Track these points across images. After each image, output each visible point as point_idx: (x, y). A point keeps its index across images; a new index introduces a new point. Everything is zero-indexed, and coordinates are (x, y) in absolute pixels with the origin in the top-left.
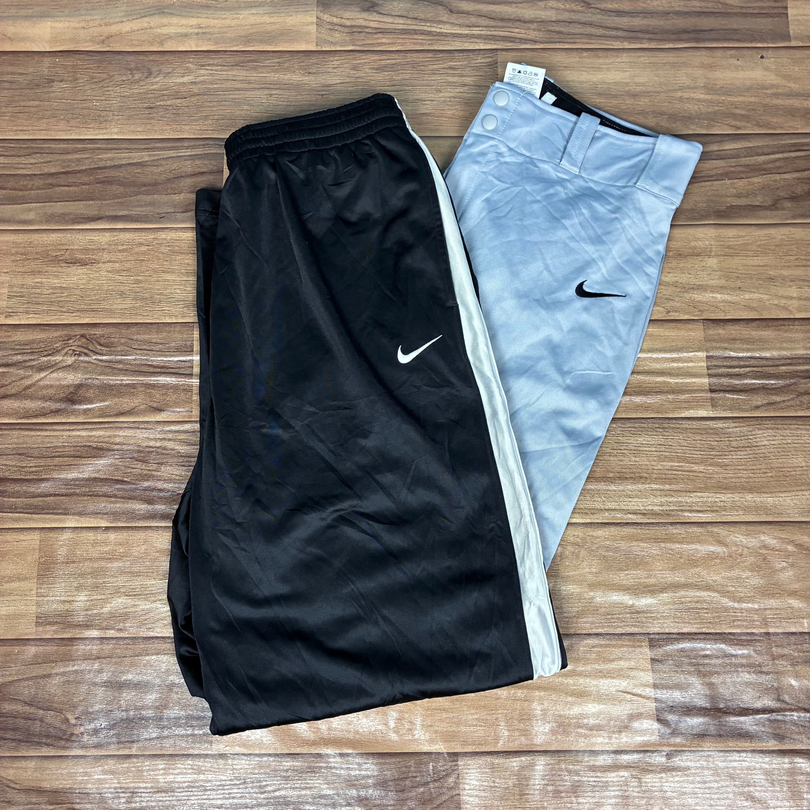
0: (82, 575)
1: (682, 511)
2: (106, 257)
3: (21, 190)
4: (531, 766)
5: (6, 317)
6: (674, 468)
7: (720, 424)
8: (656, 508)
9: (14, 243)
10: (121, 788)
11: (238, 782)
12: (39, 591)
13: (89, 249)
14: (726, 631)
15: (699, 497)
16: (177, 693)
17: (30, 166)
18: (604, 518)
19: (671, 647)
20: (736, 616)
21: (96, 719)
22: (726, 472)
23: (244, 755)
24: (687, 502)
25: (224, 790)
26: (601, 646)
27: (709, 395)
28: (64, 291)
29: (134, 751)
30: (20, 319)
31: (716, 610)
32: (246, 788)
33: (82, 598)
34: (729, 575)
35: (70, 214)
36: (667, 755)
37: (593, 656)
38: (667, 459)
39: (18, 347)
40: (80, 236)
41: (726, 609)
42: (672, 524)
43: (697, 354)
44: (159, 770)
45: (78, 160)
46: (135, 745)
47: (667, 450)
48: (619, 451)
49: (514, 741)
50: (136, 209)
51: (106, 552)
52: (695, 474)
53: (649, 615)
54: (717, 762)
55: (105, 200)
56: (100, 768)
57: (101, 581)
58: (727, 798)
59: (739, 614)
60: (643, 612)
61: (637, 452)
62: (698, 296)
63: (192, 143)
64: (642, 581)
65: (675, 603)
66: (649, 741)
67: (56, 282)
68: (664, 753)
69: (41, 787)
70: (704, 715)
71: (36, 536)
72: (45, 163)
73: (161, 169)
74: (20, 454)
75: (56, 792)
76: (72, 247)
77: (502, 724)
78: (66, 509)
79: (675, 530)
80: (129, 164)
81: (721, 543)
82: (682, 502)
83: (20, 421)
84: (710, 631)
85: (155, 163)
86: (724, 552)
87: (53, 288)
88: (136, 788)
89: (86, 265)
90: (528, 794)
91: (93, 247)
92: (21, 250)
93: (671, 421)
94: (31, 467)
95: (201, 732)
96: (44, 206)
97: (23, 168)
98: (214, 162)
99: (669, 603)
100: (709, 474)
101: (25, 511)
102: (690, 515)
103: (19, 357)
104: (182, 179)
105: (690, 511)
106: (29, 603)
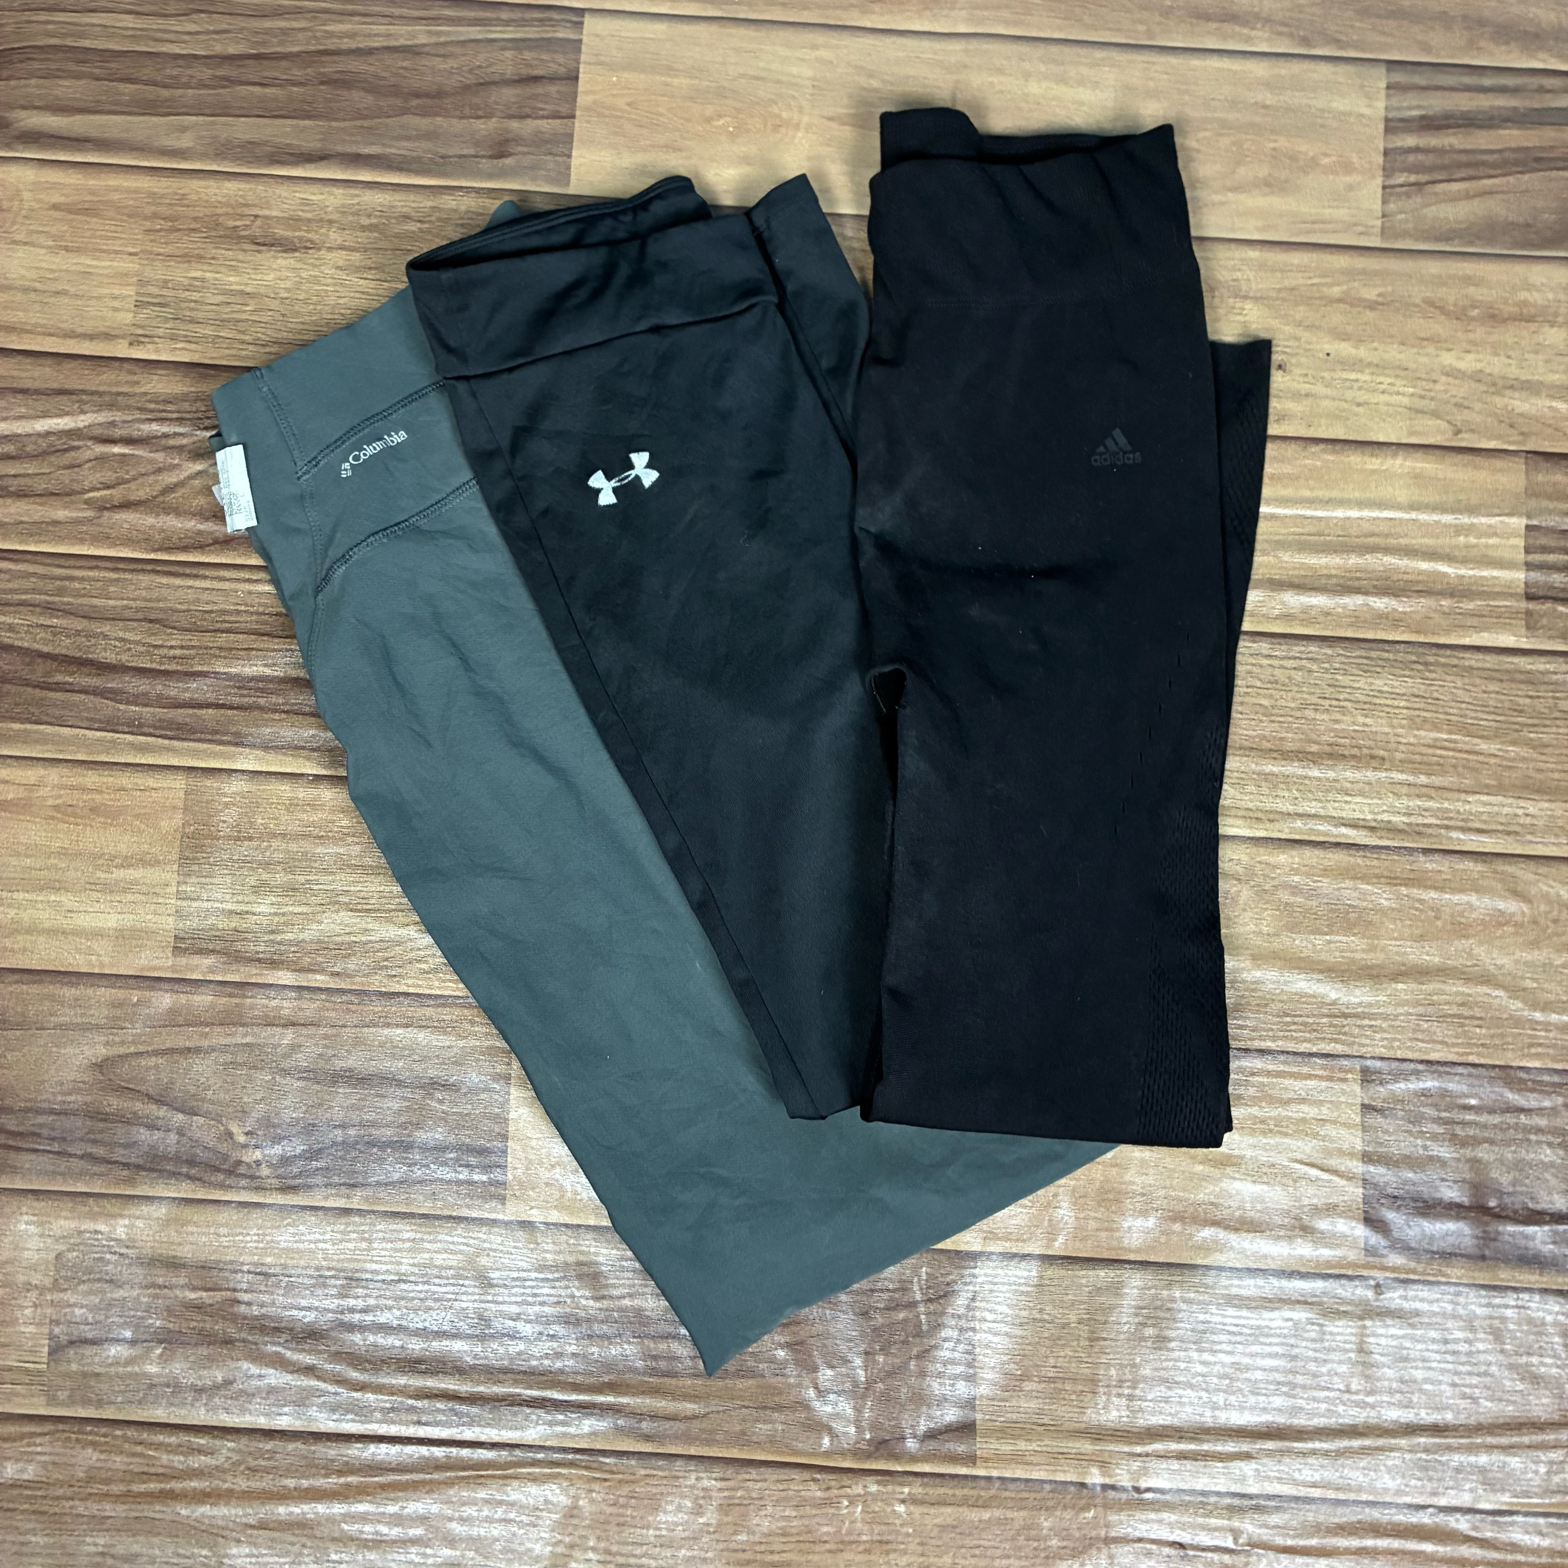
0: (267, 865)
1: (1447, 827)
2: (335, 236)
3: (165, 86)
4: (1116, 1289)
5: (131, 344)
6: (1439, 744)
7: (1540, 665)
8: (1396, 819)
9: (152, 195)
10: (329, 1269)
11: (550, 1276)
12: (183, 888)
13: (300, 219)
14: (1514, 1064)
15: (1486, 804)
16: (441, 1102)
17: (186, 38)
18: (1293, 830)
19: (1402, 1085)
20: (1536, 1037)
21: (285, 1138)
22: (1543, 758)
23: (567, 1226)
24: (1458, 812)
25: (524, 1287)
26: (1269, 1073)
27: (1524, 605)
28: (251, 302)
29: (355, 1203)
30: (157, 351)
31: (1497, 1022)
32: (567, 1287)
33: (262, 909)
34: (1529, 958)
35: (265, 143)
36: (1378, 1286)
37: (1252, 1091)
38: (1427, 726)
39: (152, 406)
40: (283, 191)
41: (1518, 1022)
42: (1426, 851)
43: (1506, 519)
44: (403, 1241)
45: (284, 32)
46: (359, 1193)
47: (1430, 707)
48: (1334, 703)
49: (1084, 1239)
50: (397, 144)
51: (313, 824)
52: (1481, 758)
53: (1366, 1022)
54: (1473, 1307)
55: (337, 120)
56: (291, 1230)
57: (302, 879)
58: (1486, 1374)
59: (1543, 1034)
60: (1356, 1016)
61: (1368, 707)
62: (1521, 404)
63: (517, 15)
64: (1358, 956)
65: (1418, 1004)
66: (1345, 1258)
67: (233, 280)
68: (1372, 1283)
69: (174, 1257)
70: (1458, 1218)
71: (178, 783)
72: (217, 32)
73: (451, 63)
74: (151, 621)
75: (204, 1267)
76: (266, 212)
77: (1065, 1205)
78: (237, 734)
79: (1430, 864)
80: (388, 48)
81: (1516, 894)
82: (1448, 810)
83: (152, 556)
84: (1482, 1061)
85: (442, 50)
86: (1523, 913)
87: (225, 293)
88: (357, 1271)
89: (295, 250)
90: (1105, 1339)
91: (309, 215)
92: (164, 210)
93: (1442, 652)
94: (172, 647)
95: (484, 1178)
96: (213, 123)
97: (172, 42)
98: (560, 58)
99: (1406, 1003)
100: (1509, 760)
101: (158, 732)
102: (1462, 836)
103: (155, 428)
104: (494, 88)
105: (1463, 830)
106: (161, 910)
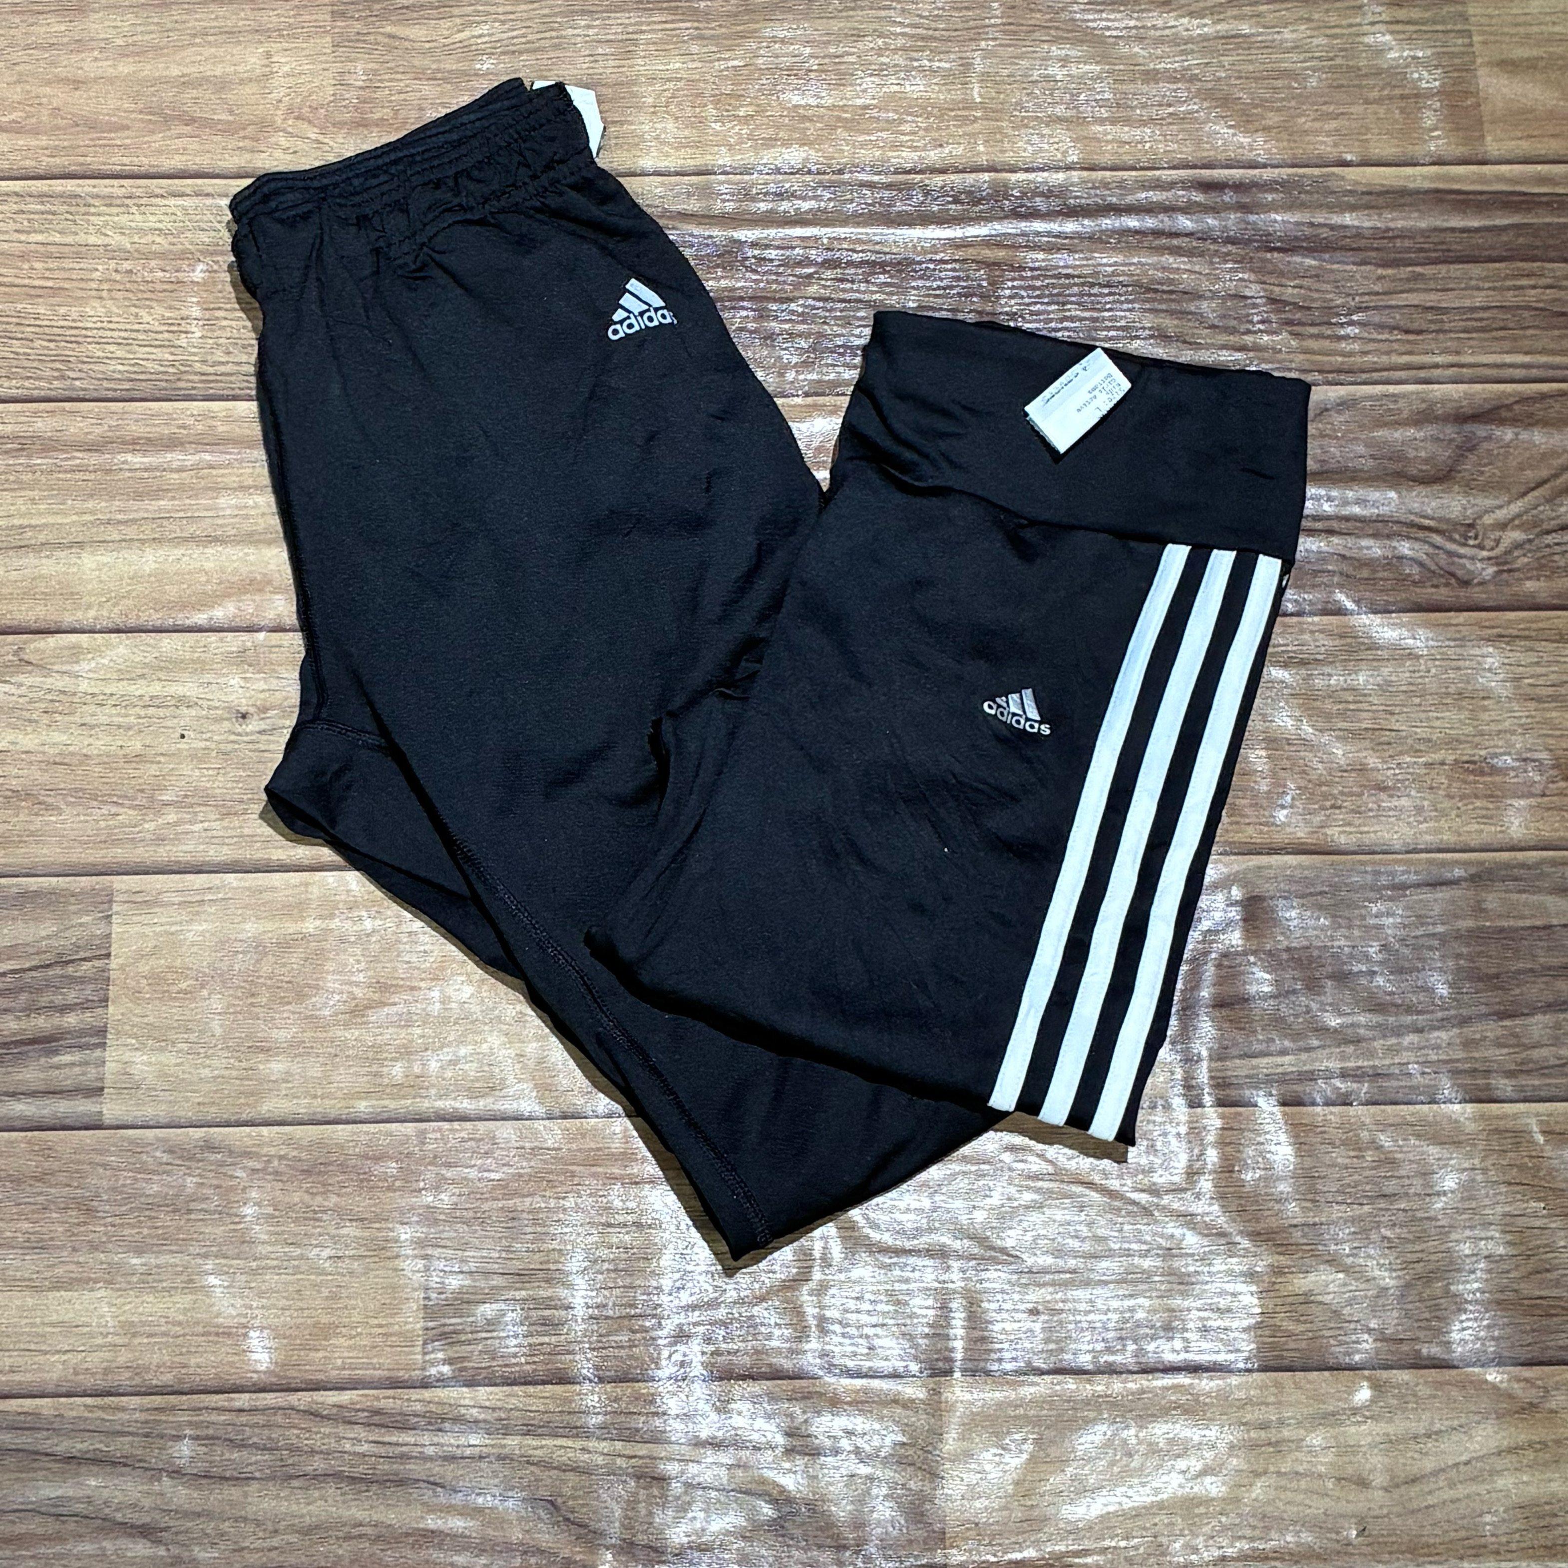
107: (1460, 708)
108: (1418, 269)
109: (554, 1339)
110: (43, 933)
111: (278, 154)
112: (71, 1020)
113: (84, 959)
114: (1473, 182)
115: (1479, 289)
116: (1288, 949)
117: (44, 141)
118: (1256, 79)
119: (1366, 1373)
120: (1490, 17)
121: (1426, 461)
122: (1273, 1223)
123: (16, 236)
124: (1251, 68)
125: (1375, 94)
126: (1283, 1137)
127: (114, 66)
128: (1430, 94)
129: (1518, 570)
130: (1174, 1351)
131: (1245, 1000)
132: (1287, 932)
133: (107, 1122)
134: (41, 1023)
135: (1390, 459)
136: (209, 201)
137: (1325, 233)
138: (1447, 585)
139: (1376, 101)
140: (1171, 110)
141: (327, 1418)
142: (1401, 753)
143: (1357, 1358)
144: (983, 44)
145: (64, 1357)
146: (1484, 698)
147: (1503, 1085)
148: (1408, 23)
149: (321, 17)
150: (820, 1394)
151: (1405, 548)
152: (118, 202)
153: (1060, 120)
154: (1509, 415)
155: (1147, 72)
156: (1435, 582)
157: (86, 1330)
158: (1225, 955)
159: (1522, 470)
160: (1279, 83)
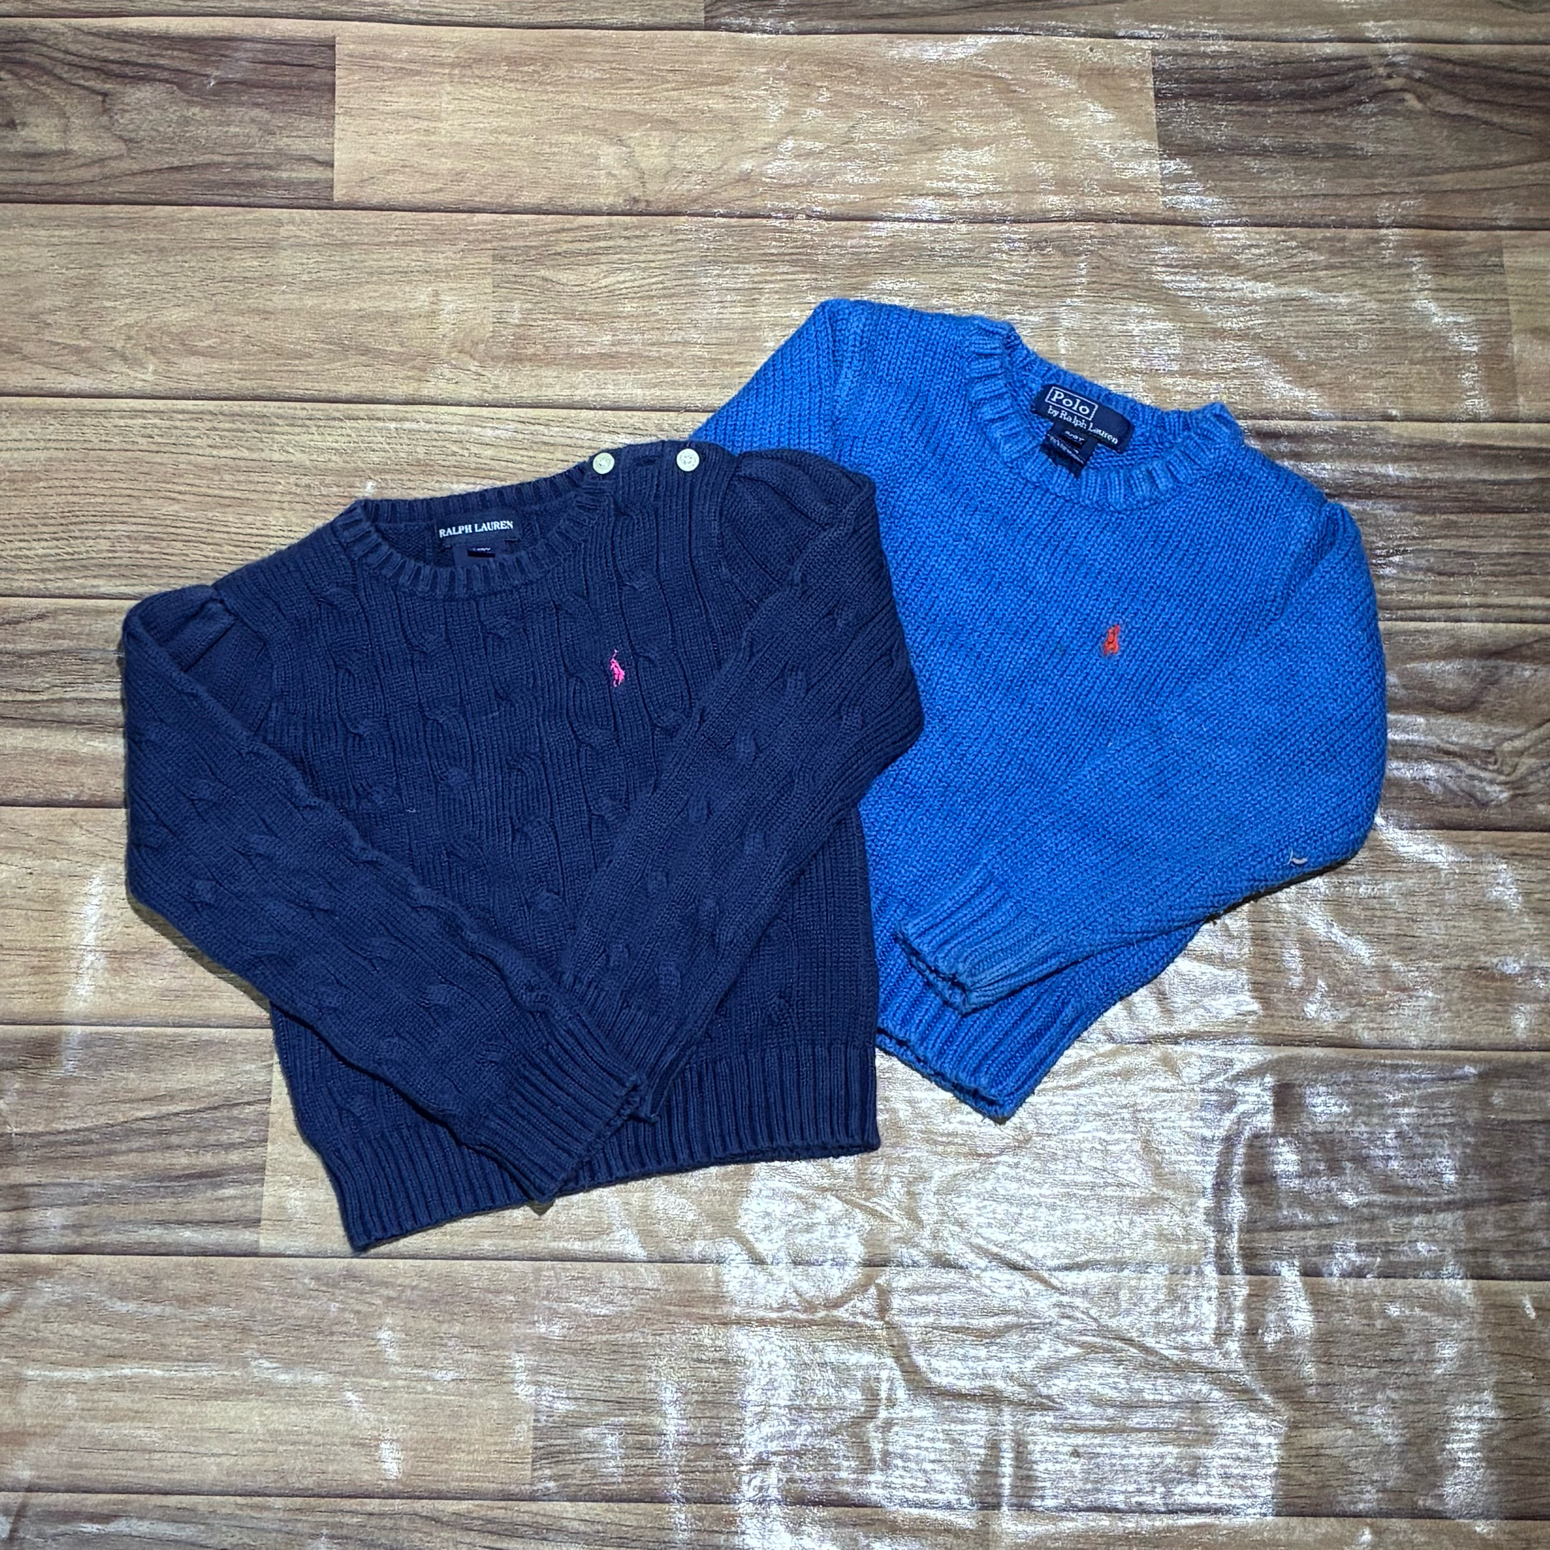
107: (1475, 919)
108: (1453, 517)
109: (647, 1462)
110: (212, 1078)
111: (442, 384)
112: (234, 1158)
113: (249, 1103)
114: (1504, 439)
115: (1506, 537)
116: (1314, 1133)
117: (236, 365)
118: (1312, 338)
119: (1369, 1520)
120: (1527, 287)
121: (1453, 692)
122: (1290, 1381)
123: (208, 451)
124: (1308, 329)
125: (1419, 355)
126: (1304, 1305)
127: (301, 299)
128: (1468, 357)
129: (1533, 794)
130: (1197, 1494)
131: (1274, 1177)
132: (1312, 1116)
133: (263, 1250)
134: (209, 1160)
135: (1420, 689)
136: (380, 424)
137: (1368, 480)
138: (1468, 806)
139: (1421, 362)
140: (1234, 365)
141: (447, 1524)
142: (1422, 958)
143: (1361, 1506)
144: (1068, 301)
145: (218, 1460)
146: (1497, 910)
147: (1501, 1263)
148: (1451, 291)
149: (483, 260)
150: (883, 1522)
151: (1430, 770)
152: (300, 422)
153: (1134, 372)
154: (1529, 653)
155: (1215, 330)
156: (1457, 803)
157: (237, 1436)
158: (1256, 1136)
159: (1539, 703)
160: (1334, 343)
